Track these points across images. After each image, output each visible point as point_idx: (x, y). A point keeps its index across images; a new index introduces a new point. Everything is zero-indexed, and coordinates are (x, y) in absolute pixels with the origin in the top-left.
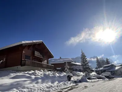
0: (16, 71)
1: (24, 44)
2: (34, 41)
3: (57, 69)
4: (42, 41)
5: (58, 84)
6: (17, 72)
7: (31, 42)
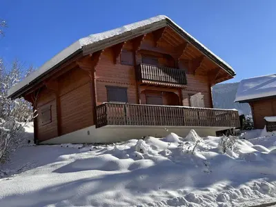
0: (81, 146)
1: (89, 46)
2: (128, 28)
3: (269, 119)
4: (163, 17)
5: (227, 188)
6: (84, 149)
7: (116, 32)
